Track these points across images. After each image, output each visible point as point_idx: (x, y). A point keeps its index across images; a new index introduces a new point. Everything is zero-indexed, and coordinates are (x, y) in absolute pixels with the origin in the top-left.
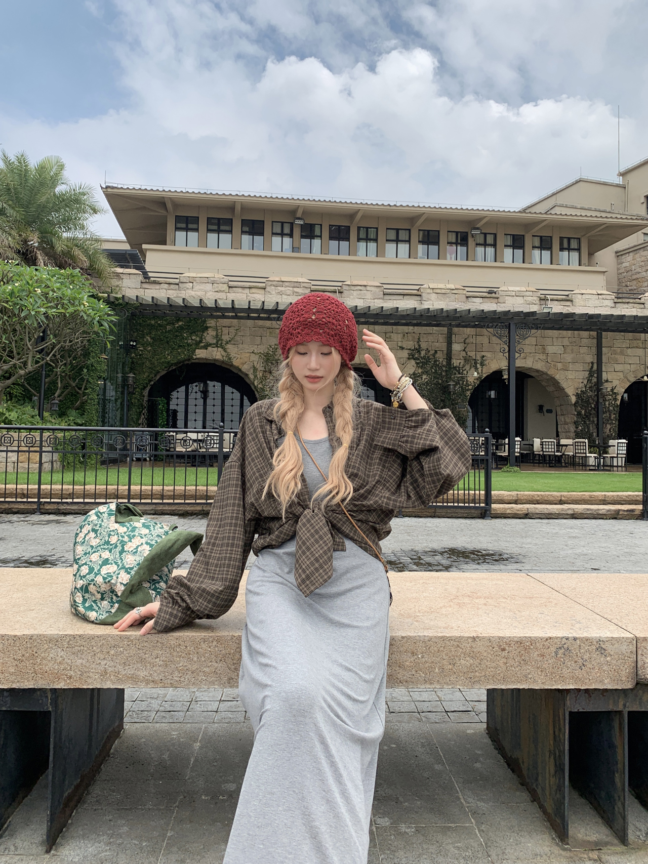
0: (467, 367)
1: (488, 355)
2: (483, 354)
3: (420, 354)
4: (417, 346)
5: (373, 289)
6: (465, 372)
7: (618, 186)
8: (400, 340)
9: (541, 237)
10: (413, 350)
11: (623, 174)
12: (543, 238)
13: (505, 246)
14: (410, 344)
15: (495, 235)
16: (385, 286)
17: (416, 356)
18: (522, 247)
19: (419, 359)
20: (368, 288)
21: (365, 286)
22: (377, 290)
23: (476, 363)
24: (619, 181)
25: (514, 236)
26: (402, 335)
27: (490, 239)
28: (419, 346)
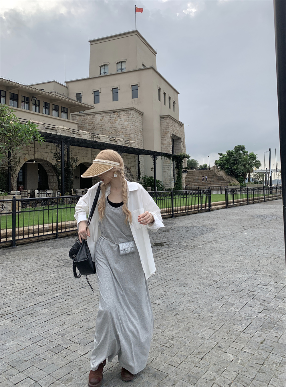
0: (72, 162)
1: (78, 157)
2: (77, 157)
3: (57, 155)
4: (56, 152)
5: (41, 125)
6: (72, 164)
7: (65, 87)
8: (51, 149)
9: (55, 105)
10: (55, 154)
11: (67, 82)
12: (56, 106)
13: (43, 107)
14: (54, 151)
15: (39, 101)
16: (45, 125)
17: (56, 156)
18: (49, 108)
19: (57, 158)
20: (39, 125)
21: (38, 123)
22: (43, 126)
23: (75, 160)
24: (65, 84)
25: (46, 103)
26: (51, 147)
27: (37, 103)
28: (57, 152)
